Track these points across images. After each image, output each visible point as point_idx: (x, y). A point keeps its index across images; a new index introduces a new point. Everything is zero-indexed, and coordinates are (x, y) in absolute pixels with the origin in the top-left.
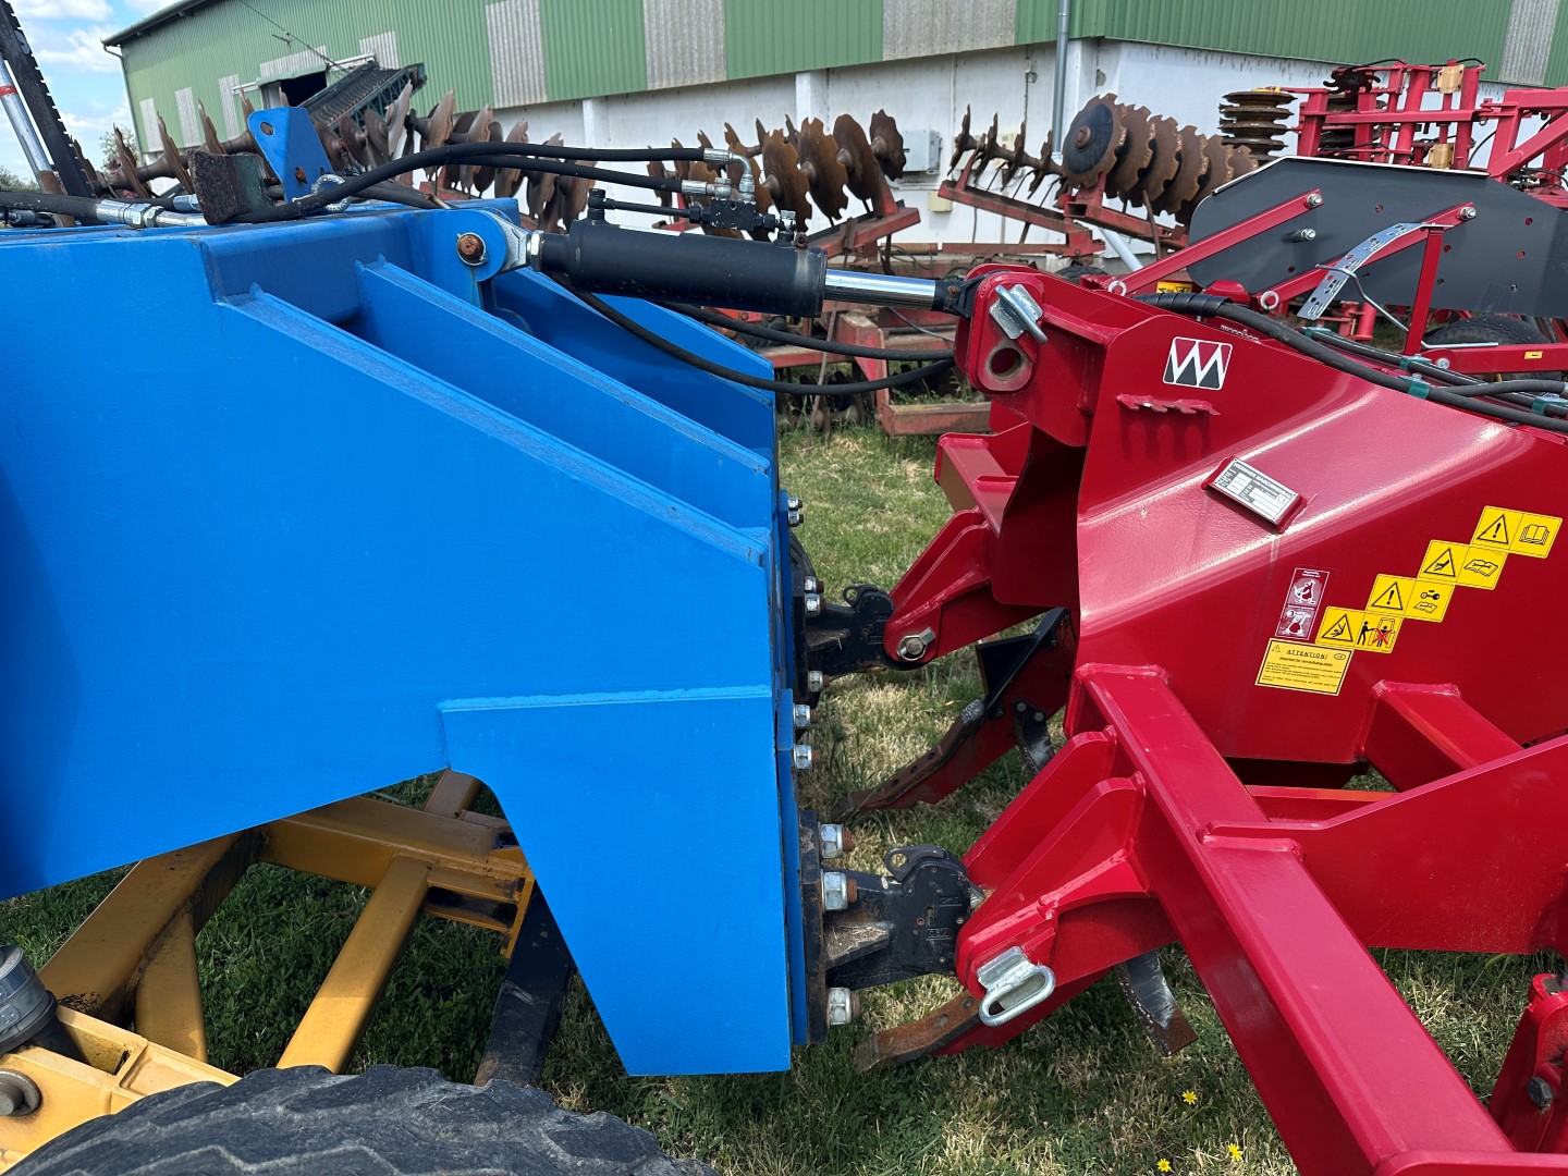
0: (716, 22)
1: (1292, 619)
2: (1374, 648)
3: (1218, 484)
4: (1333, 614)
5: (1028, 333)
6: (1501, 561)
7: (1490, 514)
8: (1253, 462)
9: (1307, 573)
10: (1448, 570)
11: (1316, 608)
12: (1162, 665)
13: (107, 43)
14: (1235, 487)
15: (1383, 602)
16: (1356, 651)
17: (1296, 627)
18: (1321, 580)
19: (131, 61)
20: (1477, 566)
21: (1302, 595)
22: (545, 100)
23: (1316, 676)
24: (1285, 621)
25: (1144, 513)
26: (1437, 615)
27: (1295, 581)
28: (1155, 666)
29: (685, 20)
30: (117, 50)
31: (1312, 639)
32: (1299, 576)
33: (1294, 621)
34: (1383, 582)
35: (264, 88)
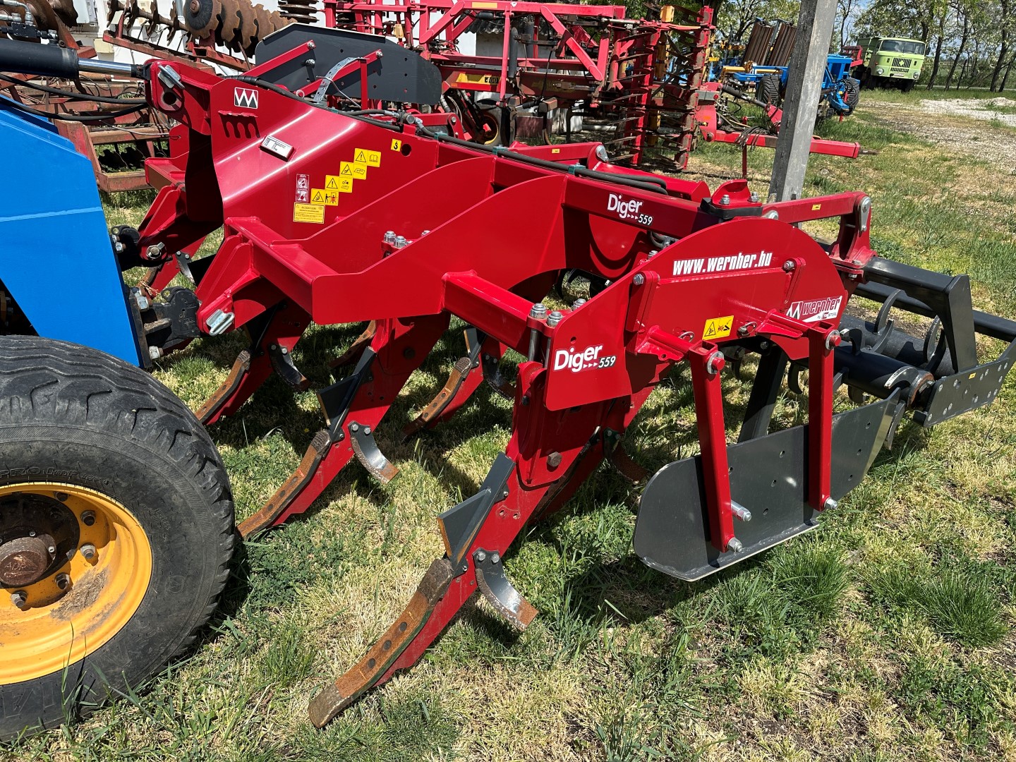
2: (331, 204)
3: (263, 145)
4: (314, 191)
5: (176, 86)
6: (365, 169)
7: (358, 151)
8: (275, 136)
9: (301, 175)
10: (349, 173)
11: (308, 189)
14: (270, 146)
15: (330, 186)
16: (325, 205)
17: (302, 198)
18: (307, 178)
20: (359, 171)
21: (302, 184)
23: (315, 216)
24: (298, 195)
25: (239, 158)
26: (350, 190)
27: (298, 179)
28: (254, 217)
31: (309, 202)
32: (299, 177)
33: (301, 195)
34: (328, 178)
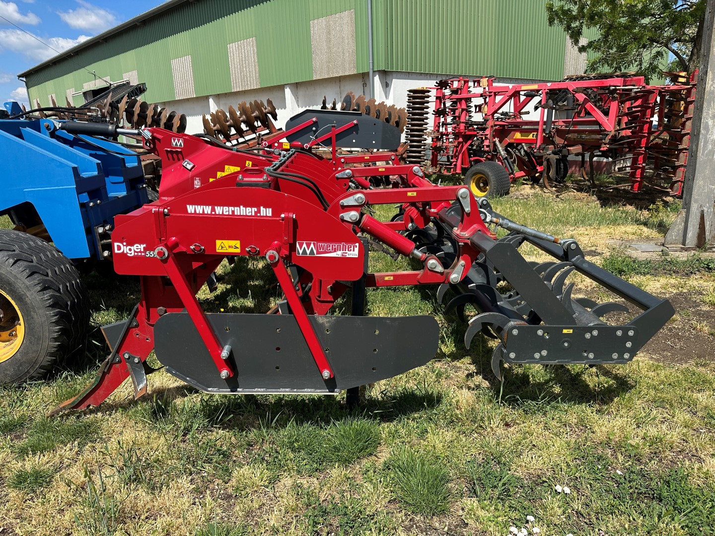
0: (255, 66)
1: (196, 187)
3: (183, 164)
7: (226, 167)
8: (188, 160)
9: (197, 178)
13: (19, 76)
18: (200, 180)
19: (29, 84)
21: (197, 182)
22: (195, 96)
25: (172, 169)
29: (244, 65)
30: (24, 79)
32: (195, 179)
35: (85, 94)
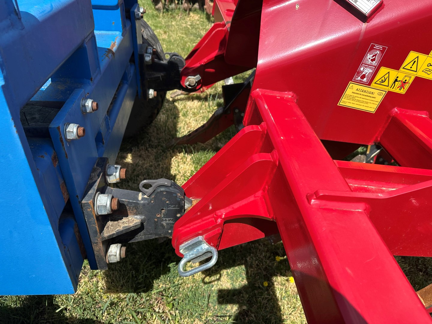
1: (363, 72)
4: (384, 70)
9: (377, 46)
11: (376, 67)
12: (294, 92)
15: (409, 66)
16: (389, 91)
17: (363, 77)
18: (382, 52)
21: (371, 58)
23: (367, 103)
24: (359, 73)
27: (369, 51)
28: (291, 93)
31: (370, 84)
32: (372, 48)
33: (364, 73)
